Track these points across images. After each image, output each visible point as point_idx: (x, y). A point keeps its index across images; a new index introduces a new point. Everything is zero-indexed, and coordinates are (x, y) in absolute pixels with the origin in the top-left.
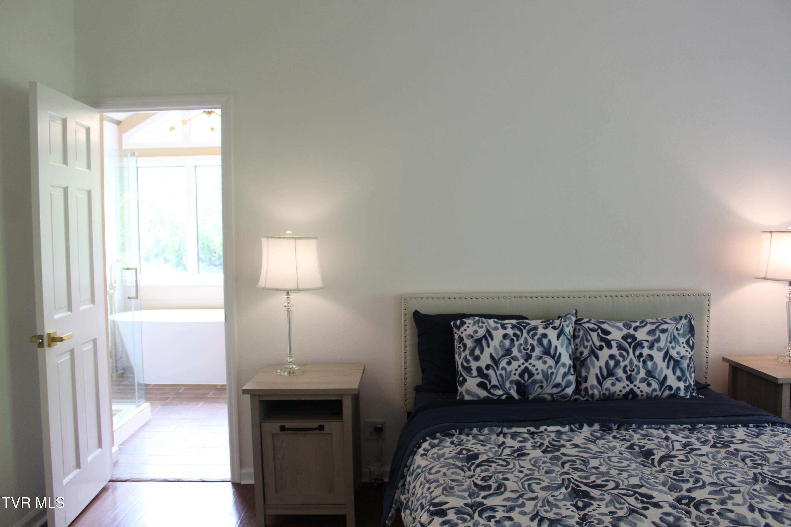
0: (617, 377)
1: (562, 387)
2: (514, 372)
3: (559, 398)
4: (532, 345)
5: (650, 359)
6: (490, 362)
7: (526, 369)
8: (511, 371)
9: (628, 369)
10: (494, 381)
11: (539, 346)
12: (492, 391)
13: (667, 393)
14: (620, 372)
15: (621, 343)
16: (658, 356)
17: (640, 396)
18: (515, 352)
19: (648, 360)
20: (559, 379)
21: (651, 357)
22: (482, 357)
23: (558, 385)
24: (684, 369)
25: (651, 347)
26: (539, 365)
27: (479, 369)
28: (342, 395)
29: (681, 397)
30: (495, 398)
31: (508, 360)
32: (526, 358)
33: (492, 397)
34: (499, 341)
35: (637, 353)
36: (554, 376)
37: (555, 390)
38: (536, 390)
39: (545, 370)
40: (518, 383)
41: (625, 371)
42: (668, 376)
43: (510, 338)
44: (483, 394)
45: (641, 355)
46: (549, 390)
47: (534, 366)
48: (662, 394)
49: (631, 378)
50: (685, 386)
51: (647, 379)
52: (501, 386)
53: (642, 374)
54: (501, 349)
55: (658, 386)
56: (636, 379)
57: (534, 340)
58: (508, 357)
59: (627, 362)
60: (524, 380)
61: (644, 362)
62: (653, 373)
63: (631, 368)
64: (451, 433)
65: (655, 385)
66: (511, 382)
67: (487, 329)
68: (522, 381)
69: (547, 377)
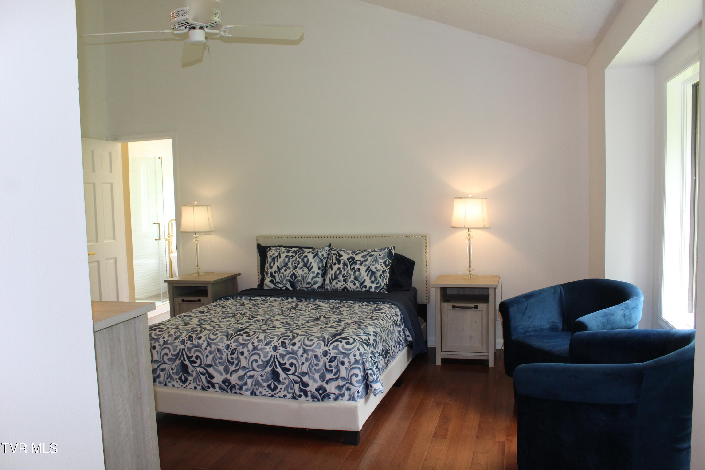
0: (339, 279)
1: (311, 284)
2: (287, 275)
3: (311, 290)
4: (299, 262)
5: (358, 270)
6: (276, 270)
7: (294, 274)
8: (286, 275)
9: (345, 276)
10: (278, 280)
11: (302, 262)
12: (277, 284)
13: (364, 289)
14: (341, 277)
15: (345, 261)
16: (363, 269)
17: (350, 291)
18: (290, 265)
19: (357, 271)
20: (310, 280)
21: (359, 269)
22: (274, 267)
23: (309, 283)
24: (377, 277)
25: (361, 264)
26: (300, 272)
27: (271, 273)
28: (207, 284)
29: (372, 292)
30: (279, 288)
31: (285, 269)
32: (294, 268)
33: (277, 288)
34: (283, 259)
35: (352, 267)
36: (307, 278)
37: (308, 286)
38: (300, 285)
39: (303, 274)
40: (290, 281)
41: (343, 276)
42: (366, 280)
43: (289, 258)
44: (272, 286)
45: (354, 268)
46: (305, 285)
47: (298, 272)
48: (361, 290)
49: (346, 281)
50: (375, 286)
51: (354, 281)
52: (281, 282)
53: (352, 278)
54: (283, 263)
55: (359, 285)
56: (348, 281)
57: (300, 259)
58: (286, 267)
59: (345, 272)
60: (293, 280)
61: (355, 272)
62: (358, 278)
63: (347, 275)
64: (229, 298)
65: (358, 285)
66: (286, 280)
67: (279, 253)
68: (292, 280)
69: (304, 278)
